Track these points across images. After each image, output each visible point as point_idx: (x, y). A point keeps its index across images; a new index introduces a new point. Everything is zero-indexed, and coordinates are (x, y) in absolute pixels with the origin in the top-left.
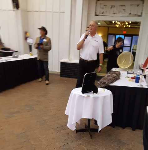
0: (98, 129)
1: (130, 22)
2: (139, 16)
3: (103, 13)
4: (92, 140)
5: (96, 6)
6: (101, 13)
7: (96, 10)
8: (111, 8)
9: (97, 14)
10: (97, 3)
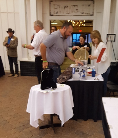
0: (61, 124)
1: (84, 21)
2: (91, 15)
3: (57, 13)
4: (56, 135)
5: (50, 6)
6: (55, 13)
7: (50, 10)
8: (64, 8)
9: (52, 14)
10: (50, 4)
